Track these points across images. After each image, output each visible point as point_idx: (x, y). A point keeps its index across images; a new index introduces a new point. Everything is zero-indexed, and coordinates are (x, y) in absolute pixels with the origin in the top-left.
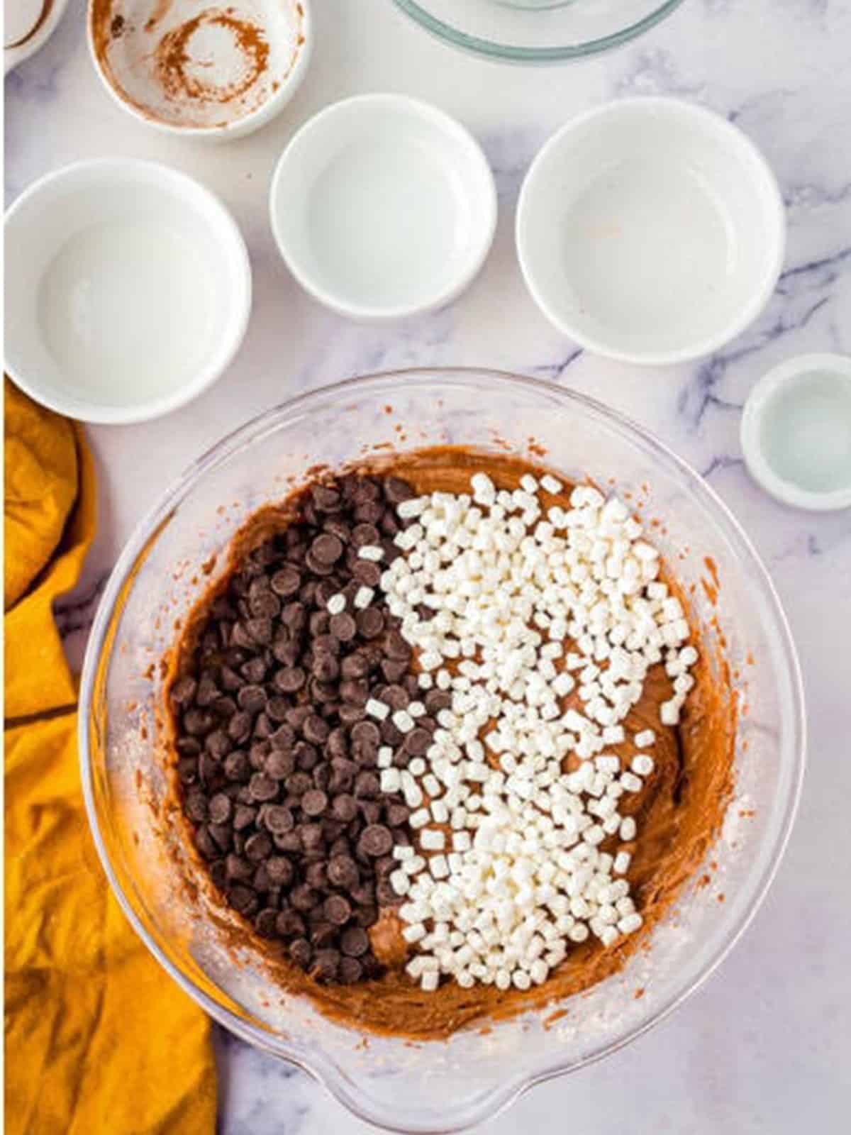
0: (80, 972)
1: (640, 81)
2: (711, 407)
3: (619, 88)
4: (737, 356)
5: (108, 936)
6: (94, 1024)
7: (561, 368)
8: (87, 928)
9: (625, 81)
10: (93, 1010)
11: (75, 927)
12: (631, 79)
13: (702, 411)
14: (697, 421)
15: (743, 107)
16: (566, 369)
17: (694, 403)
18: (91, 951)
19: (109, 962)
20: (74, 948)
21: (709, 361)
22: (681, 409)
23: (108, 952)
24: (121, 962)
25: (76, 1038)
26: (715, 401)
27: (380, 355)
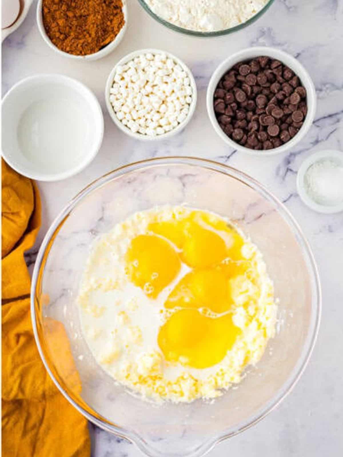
0: (36, 401)
1: (261, 40)
2: (289, 173)
3: (252, 44)
4: (300, 152)
5: (47, 386)
6: (41, 421)
7: (229, 157)
8: (39, 382)
9: (255, 40)
10: (41, 415)
11: (33, 382)
12: (257, 39)
13: (285, 175)
14: (284, 178)
15: (303, 51)
16: (231, 158)
17: (282, 172)
18: (40, 392)
19: (47, 397)
20: (33, 391)
21: (289, 154)
22: (277, 174)
23: (47, 393)
24: (52, 396)
25: (34, 426)
26: (291, 170)
27: (156, 152)
